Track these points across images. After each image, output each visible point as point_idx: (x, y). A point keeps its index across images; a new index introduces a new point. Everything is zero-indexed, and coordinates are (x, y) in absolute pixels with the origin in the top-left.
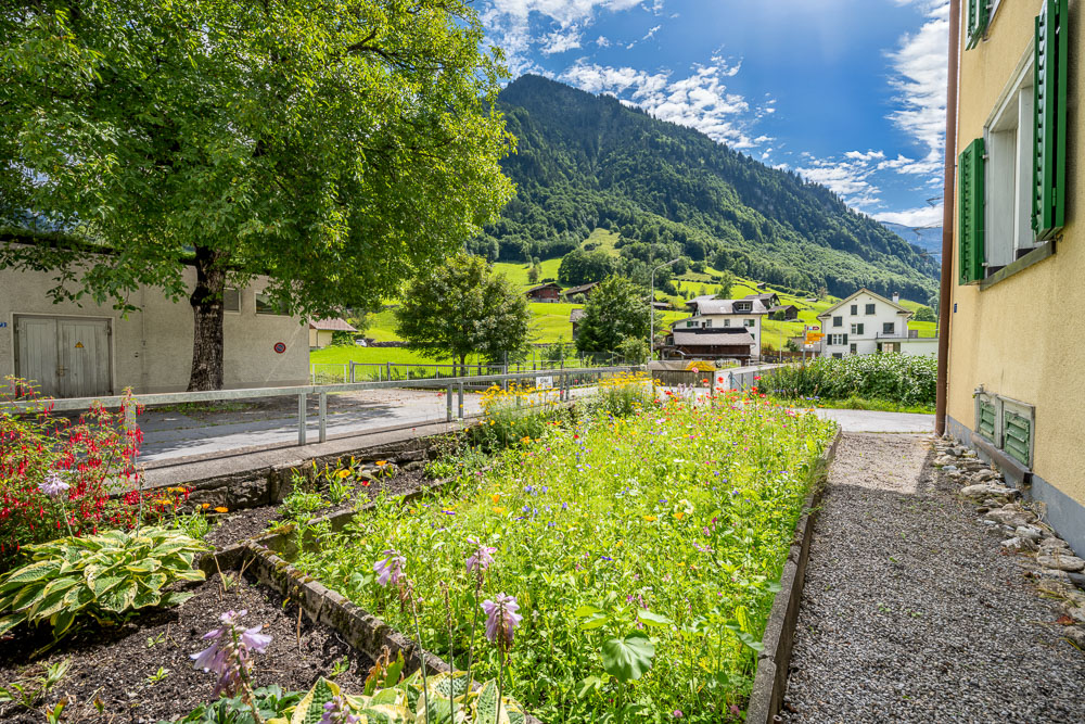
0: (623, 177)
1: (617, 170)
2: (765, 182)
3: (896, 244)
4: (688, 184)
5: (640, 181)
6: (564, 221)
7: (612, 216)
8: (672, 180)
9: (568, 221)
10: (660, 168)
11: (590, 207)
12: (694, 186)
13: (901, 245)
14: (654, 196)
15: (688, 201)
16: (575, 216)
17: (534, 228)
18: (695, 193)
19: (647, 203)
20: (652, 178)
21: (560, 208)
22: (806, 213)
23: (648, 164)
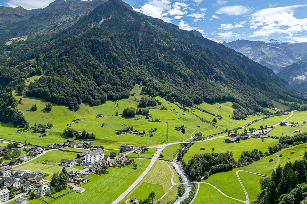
0: (146, 60)
1: (144, 57)
2: (195, 57)
3: (241, 75)
4: (166, 64)
5: (151, 63)
6: (126, 84)
7: (141, 80)
8: (161, 63)
9: (127, 84)
10: (157, 58)
11: (134, 77)
12: (168, 65)
13: (243, 75)
14: (155, 69)
15: (166, 70)
16: (129, 82)
17: (117, 88)
18: (168, 67)
19: (152, 72)
20: (155, 62)
21: (125, 79)
22: (208, 67)
23: (154, 56)
